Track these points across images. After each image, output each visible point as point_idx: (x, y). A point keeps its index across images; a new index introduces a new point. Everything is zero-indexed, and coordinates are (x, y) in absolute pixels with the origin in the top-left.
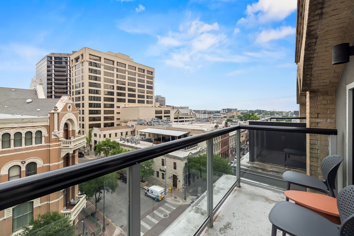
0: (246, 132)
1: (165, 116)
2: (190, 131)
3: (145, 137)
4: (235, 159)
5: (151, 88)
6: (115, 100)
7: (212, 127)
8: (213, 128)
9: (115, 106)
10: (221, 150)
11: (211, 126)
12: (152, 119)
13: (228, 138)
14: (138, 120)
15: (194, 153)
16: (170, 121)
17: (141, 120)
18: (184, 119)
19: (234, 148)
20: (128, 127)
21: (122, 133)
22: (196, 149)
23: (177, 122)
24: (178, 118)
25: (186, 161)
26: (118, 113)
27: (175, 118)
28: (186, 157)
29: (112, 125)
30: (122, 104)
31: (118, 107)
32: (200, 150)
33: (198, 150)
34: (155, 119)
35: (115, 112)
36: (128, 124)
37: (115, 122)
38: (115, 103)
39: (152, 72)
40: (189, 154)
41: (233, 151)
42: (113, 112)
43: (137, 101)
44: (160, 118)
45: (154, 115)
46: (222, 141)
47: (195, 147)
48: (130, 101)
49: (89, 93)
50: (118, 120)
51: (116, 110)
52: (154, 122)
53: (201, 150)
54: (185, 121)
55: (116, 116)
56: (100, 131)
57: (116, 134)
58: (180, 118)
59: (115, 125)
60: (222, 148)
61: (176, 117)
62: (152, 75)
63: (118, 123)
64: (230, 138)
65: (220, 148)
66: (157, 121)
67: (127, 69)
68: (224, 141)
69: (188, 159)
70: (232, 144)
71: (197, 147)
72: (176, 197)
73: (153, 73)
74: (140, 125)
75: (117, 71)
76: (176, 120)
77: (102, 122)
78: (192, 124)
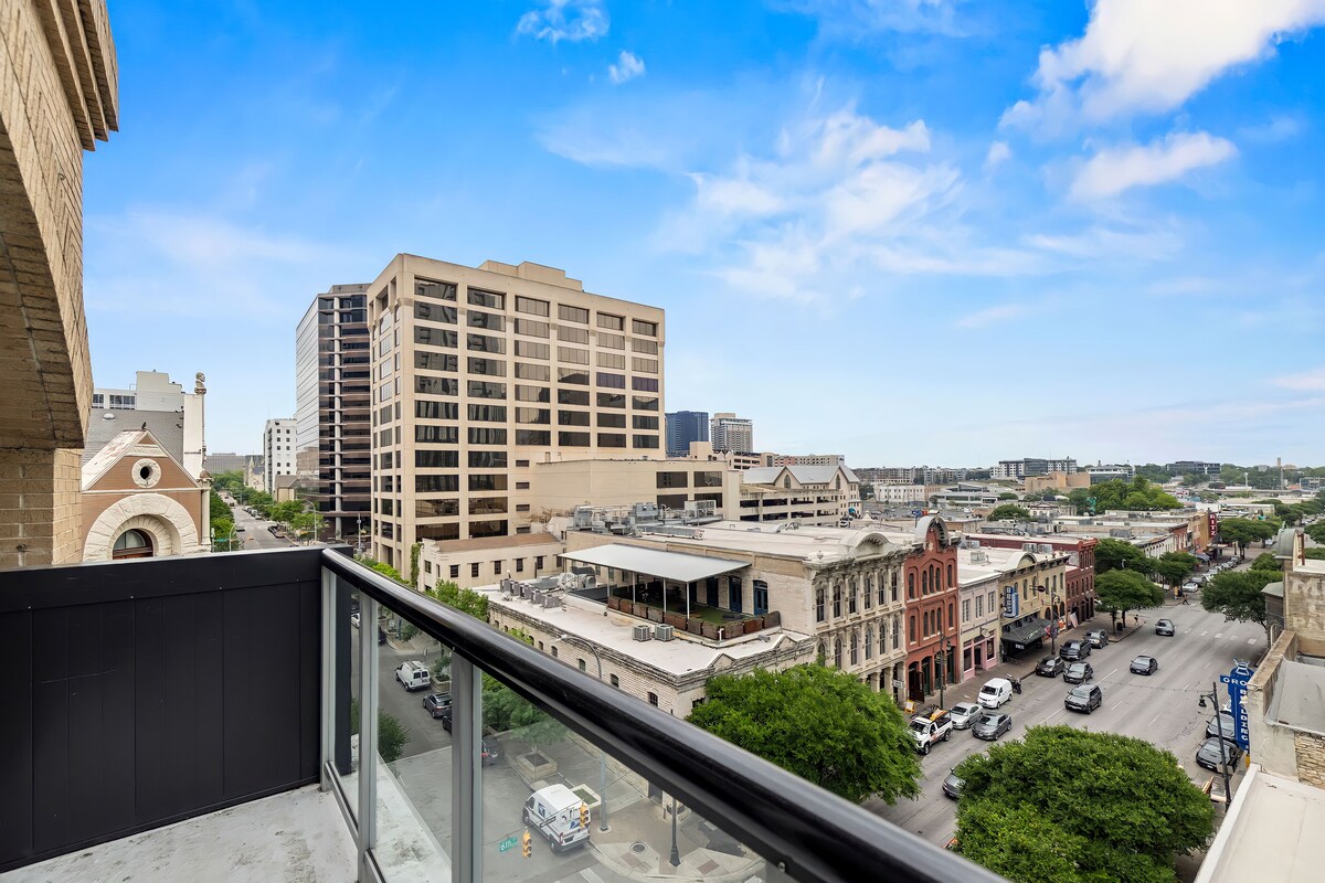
0: (1068, 568)
1: (698, 497)
2: (750, 561)
3: (593, 581)
4: (982, 695)
5: (652, 385)
6: (511, 437)
7: (848, 547)
8: (851, 549)
9: (511, 461)
10: (908, 646)
11: (844, 542)
12: (634, 507)
13: (955, 597)
14: (576, 513)
15: (742, 660)
16: (710, 514)
17: (588, 513)
18: (789, 509)
19: (991, 642)
20: (549, 537)
21: (520, 561)
22: (767, 640)
23: (754, 518)
24: (761, 503)
25: (698, 692)
26: (524, 486)
27: (744, 504)
28: (696, 672)
29: (502, 529)
30: (535, 453)
31: (523, 463)
32: (778, 646)
33: (771, 646)
34: (644, 510)
35: (511, 483)
36: (550, 528)
37: (513, 518)
38: (513, 451)
39: (655, 325)
40: (716, 662)
41: (984, 654)
42: (501, 482)
43: (594, 440)
44: (678, 502)
45: (650, 493)
46: (911, 608)
47: (764, 633)
48: (566, 439)
49: (418, 415)
50: (523, 513)
51: (513, 473)
52: (639, 519)
53: (787, 645)
54: (789, 515)
55: (513, 496)
56: (441, 551)
57: (498, 564)
58: (768, 503)
59: (512, 530)
60: (912, 637)
61: (749, 498)
62: (654, 335)
63: (523, 523)
64: (963, 597)
65: (903, 637)
66: (656, 518)
67: (554, 318)
68: (930, 609)
69: (708, 682)
70: (975, 620)
71: (777, 629)
72: (645, 843)
73: (659, 328)
74: (581, 530)
75: (517, 331)
76: (750, 511)
77: (463, 519)
78: (796, 528)
